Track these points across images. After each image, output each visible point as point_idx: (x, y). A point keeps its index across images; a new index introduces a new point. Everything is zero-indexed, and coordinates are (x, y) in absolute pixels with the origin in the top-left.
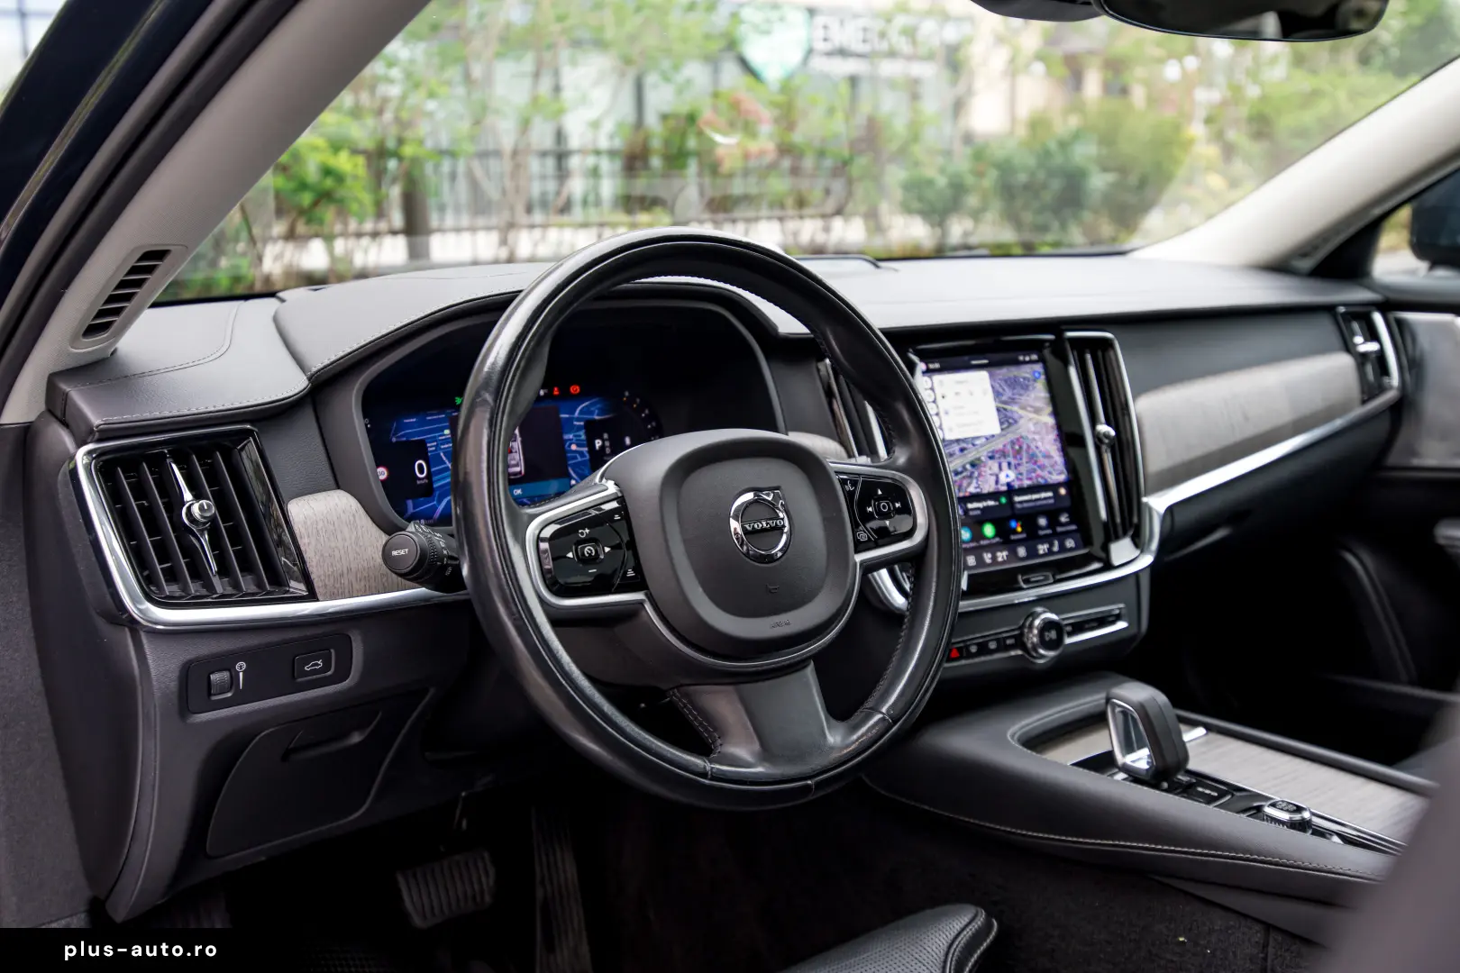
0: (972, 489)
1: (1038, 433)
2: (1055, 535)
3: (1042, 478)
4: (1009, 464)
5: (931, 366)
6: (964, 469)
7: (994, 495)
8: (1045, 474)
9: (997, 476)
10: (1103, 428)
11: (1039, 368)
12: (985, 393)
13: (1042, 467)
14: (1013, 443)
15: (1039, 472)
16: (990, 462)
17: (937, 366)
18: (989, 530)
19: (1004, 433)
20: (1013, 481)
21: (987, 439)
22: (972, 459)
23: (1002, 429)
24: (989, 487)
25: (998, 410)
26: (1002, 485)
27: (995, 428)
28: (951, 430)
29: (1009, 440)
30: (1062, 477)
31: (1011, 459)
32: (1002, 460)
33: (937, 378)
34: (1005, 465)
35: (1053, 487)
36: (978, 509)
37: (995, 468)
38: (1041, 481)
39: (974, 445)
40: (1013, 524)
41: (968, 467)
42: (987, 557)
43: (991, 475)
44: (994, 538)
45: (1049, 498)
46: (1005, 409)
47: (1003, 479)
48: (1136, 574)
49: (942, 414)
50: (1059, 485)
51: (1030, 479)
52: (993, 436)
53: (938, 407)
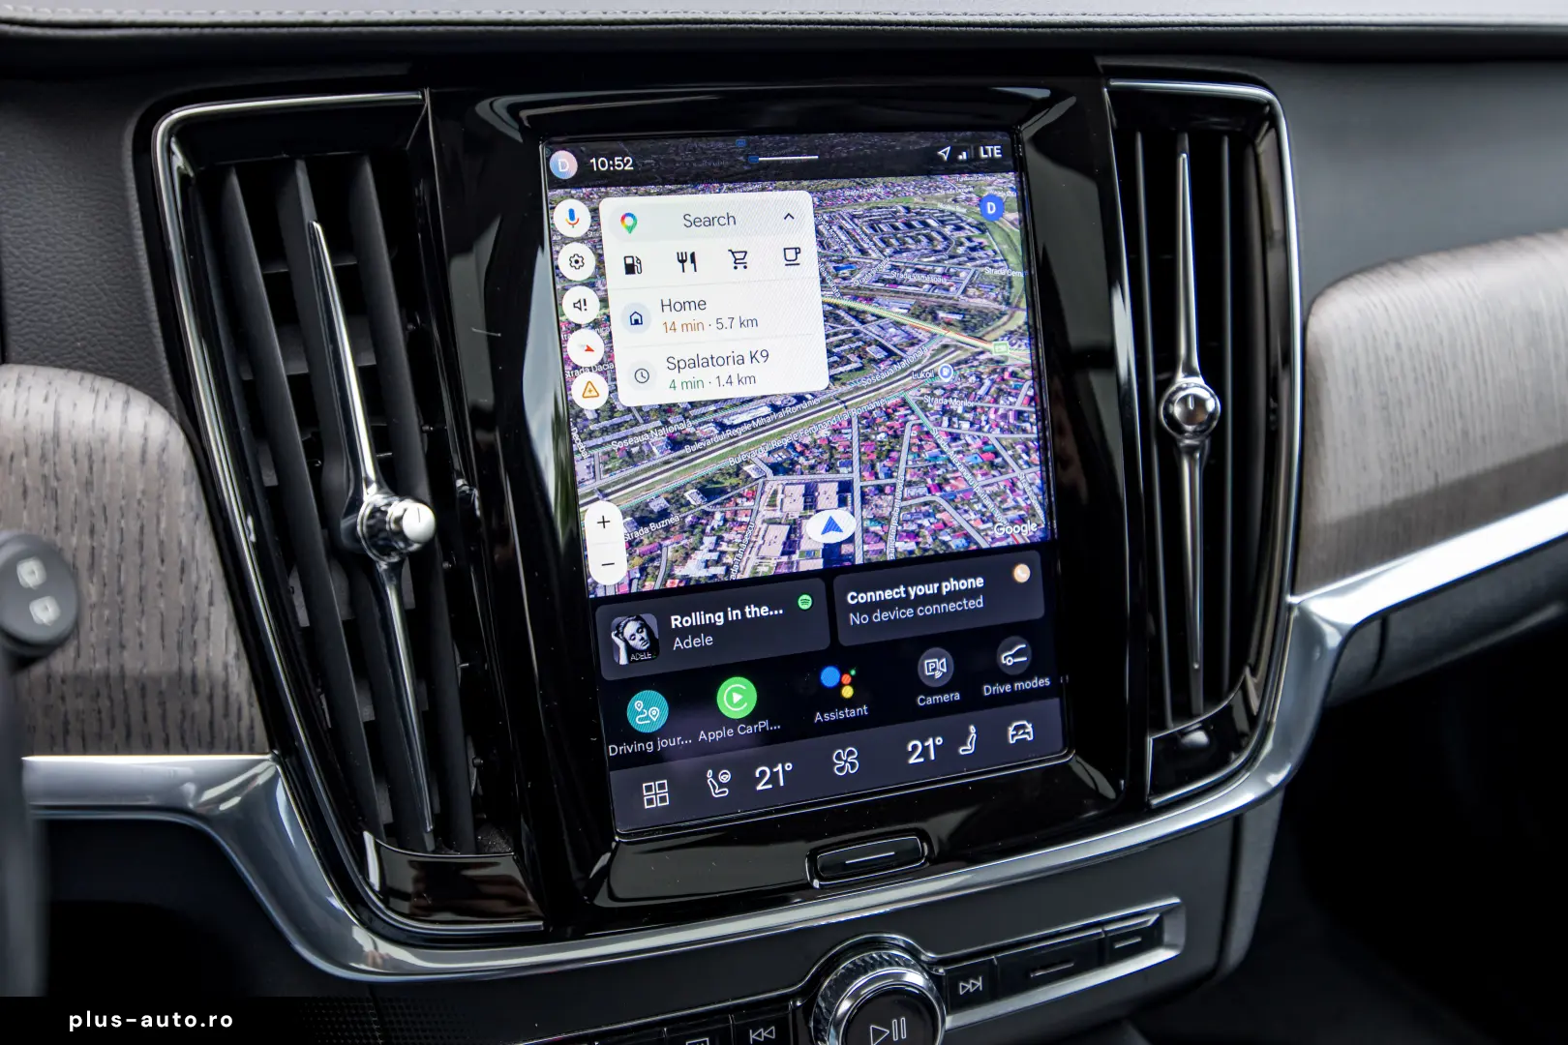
0: (694, 569)
1: (969, 393)
2: (973, 702)
3: (957, 531)
4: (845, 487)
5: (599, 164)
6: (676, 499)
7: (776, 586)
8: (968, 521)
9: (794, 527)
10: (1192, 385)
11: (1002, 186)
12: (792, 257)
13: (962, 500)
14: (868, 421)
15: (949, 514)
16: (775, 482)
17: (625, 164)
18: (737, 697)
19: (838, 389)
20: (851, 540)
21: (776, 409)
22: (710, 470)
23: (833, 378)
24: (762, 557)
25: (831, 315)
26: (809, 555)
27: (809, 371)
28: (642, 376)
29: (855, 413)
30: (1029, 531)
31: (853, 474)
32: (822, 473)
33: (613, 205)
34: (828, 493)
35: (993, 561)
36: (709, 629)
37: (794, 505)
38: (957, 544)
39: (722, 427)
40: (829, 676)
41: (692, 496)
42: (719, 783)
43: (772, 522)
44: (751, 719)
45: (971, 593)
46: (858, 316)
47: (814, 534)
48: (1236, 819)
49: (619, 326)
50: (1016, 552)
51: (913, 535)
52: (800, 398)
53: (604, 301)
